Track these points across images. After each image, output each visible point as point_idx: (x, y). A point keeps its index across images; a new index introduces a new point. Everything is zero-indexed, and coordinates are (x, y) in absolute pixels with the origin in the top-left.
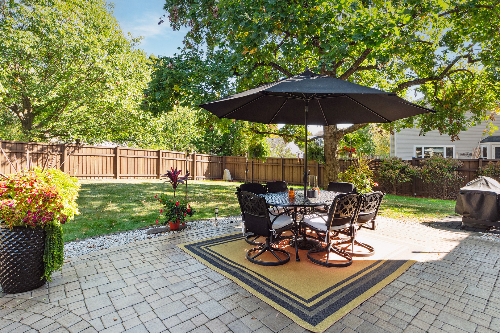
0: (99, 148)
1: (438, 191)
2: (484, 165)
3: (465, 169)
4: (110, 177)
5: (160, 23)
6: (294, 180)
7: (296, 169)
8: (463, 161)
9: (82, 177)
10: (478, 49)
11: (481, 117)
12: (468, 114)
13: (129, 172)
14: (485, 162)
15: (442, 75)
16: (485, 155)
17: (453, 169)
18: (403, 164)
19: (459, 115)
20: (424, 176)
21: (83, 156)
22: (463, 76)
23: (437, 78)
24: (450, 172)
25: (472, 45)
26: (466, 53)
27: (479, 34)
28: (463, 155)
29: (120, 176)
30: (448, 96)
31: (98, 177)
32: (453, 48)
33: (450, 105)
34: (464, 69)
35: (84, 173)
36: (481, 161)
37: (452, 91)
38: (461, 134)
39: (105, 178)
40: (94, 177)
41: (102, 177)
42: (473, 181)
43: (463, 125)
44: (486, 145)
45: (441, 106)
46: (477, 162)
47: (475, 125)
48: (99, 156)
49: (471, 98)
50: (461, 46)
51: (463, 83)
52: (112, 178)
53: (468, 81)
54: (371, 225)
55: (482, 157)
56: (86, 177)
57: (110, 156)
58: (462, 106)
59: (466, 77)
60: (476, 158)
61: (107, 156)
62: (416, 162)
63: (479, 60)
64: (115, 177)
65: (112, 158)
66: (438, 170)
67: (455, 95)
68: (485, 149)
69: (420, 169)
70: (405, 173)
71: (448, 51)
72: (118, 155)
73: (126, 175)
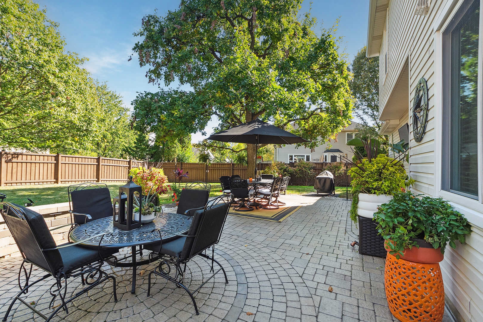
0: (44, 156)
1: (303, 182)
2: (325, 166)
3: (316, 169)
4: (51, 182)
5: (129, 60)
6: (214, 179)
7: (217, 171)
8: (316, 164)
9: (21, 183)
10: (324, 105)
11: (325, 140)
12: (319, 138)
13: (70, 177)
14: (326, 164)
15: (309, 117)
16: (326, 160)
17: (311, 168)
18: (285, 166)
19: (315, 138)
20: (296, 173)
21: (22, 163)
22: (318, 118)
23: (307, 119)
24: (310, 170)
25: (322, 103)
26: (319, 107)
27: (325, 98)
28: (315, 160)
29: (61, 181)
30: (310, 127)
31: (39, 182)
32: (314, 103)
33: (311, 132)
34: (318, 114)
35: (24, 178)
36: (324, 163)
37: (312, 125)
38: (316, 148)
39: (46, 183)
40: (34, 182)
41: (43, 182)
42: (321, 173)
43: (317, 144)
44: (326, 154)
45: (307, 133)
46: (322, 164)
47: (322, 144)
48: (39, 163)
49: (321, 129)
50: (318, 103)
51: (318, 121)
52: (53, 183)
53: (320, 120)
54: (284, 193)
55: (324, 161)
56: (26, 183)
57: (52, 163)
58: (316, 133)
59: (319, 118)
60: (322, 162)
61: (48, 163)
62: (292, 164)
63: (324, 111)
64: (57, 182)
65: (53, 165)
66: (304, 169)
67: (314, 127)
68: (326, 156)
69: (294, 169)
70: (286, 171)
71: (311, 104)
72: (60, 162)
73: (67, 180)
